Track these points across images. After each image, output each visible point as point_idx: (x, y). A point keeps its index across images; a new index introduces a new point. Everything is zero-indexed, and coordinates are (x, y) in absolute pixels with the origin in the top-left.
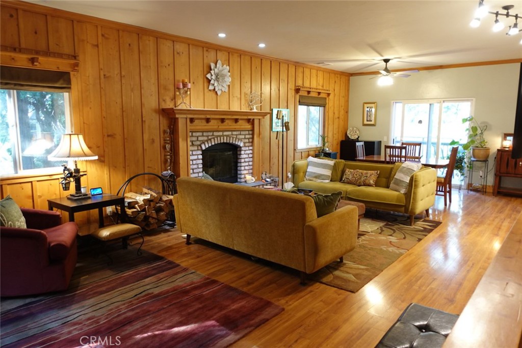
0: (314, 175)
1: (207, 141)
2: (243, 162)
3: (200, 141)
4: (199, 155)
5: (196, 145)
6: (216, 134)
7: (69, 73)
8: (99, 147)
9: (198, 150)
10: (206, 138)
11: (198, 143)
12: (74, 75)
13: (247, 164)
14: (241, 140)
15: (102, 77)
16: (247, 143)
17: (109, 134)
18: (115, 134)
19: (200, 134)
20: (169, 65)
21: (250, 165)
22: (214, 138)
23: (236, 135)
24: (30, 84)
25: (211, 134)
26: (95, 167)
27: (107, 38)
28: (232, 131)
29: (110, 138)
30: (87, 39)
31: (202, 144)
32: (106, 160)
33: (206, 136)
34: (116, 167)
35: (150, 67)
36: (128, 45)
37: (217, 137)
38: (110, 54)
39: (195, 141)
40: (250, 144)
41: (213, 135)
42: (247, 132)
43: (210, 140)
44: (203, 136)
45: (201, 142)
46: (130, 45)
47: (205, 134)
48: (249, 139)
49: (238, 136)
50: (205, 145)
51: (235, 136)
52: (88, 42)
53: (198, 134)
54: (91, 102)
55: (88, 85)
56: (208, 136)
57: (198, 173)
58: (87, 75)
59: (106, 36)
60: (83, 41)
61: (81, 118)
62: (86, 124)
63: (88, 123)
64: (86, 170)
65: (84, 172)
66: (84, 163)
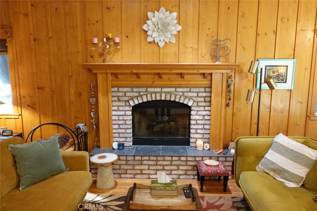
0: (272, 167)
1: (137, 97)
2: (194, 124)
3: (128, 97)
4: (127, 111)
5: (123, 101)
6: (150, 90)
7: (6, 39)
8: (31, 97)
9: (126, 106)
10: (136, 94)
11: (126, 99)
12: (9, 41)
13: (201, 127)
14: (190, 98)
15: (32, 40)
16: (201, 102)
17: (40, 87)
18: (44, 87)
19: (129, 89)
20: (97, 22)
21: (205, 129)
22: (146, 95)
23: (183, 92)
25: (144, 89)
26: (28, 112)
27: (36, 7)
28: (176, 87)
29: (40, 90)
30: (20, 11)
31: (130, 99)
32: (37, 107)
33: (137, 92)
34: (46, 114)
35: (77, 26)
36: (55, 9)
37: (151, 93)
38: (39, 20)
39: (122, 97)
40: (208, 104)
41: (146, 91)
42: (203, 90)
43: (141, 96)
44: (132, 91)
45: (130, 98)
46: (56, 9)
47: (135, 90)
48: (205, 97)
49: (185, 94)
50: (134, 101)
51: (181, 94)
52: (20, 13)
53: (125, 89)
54: (24, 61)
55: (21, 48)
56: (140, 92)
57: (126, 129)
58: (21, 40)
59: (35, 5)
60: (17, 13)
61: (16, 74)
62: (21, 78)
63: (22, 78)
64: (21, 114)
65: (18, 115)
66: (19, 108)
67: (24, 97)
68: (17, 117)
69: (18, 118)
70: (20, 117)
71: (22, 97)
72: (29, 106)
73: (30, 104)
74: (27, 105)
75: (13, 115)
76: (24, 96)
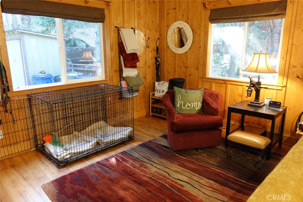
7: (287, 0)
24: (253, 16)
61: (290, 40)
62: (295, 45)
63: (297, 44)
64: (286, 86)
65: (282, 87)
66: (285, 79)
67: (295, 67)
68: (280, 88)
69: (281, 90)
70: (284, 89)
71: (291, 66)
72: (298, 77)
73: (299, 76)
74: (296, 76)
75: (276, 86)
76: (294, 65)
